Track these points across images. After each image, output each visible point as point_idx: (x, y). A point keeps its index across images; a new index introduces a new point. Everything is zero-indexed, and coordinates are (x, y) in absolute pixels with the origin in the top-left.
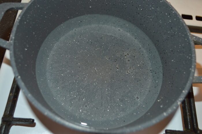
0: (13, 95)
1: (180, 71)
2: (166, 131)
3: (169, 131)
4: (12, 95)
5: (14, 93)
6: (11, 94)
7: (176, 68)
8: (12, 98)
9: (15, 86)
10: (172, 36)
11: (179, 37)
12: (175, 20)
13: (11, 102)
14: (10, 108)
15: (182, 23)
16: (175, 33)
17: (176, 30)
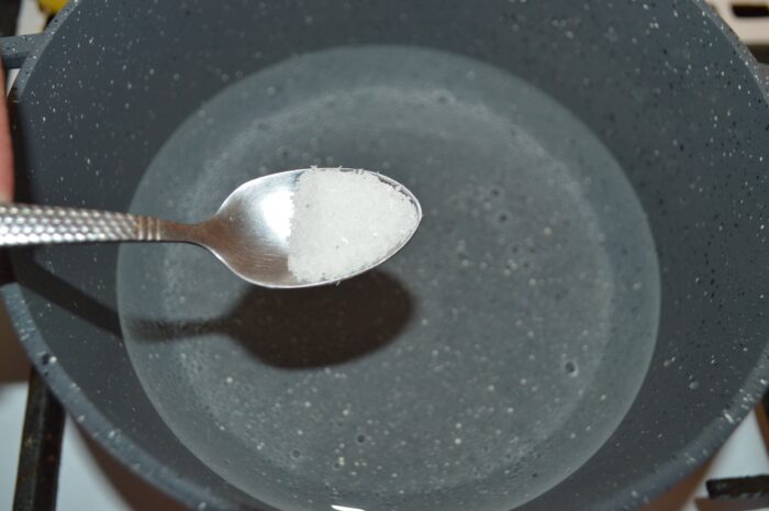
0: (39, 442)
1: (736, 225)
2: (711, 485)
3: (724, 485)
4: (35, 445)
5: (40, 435)
6: (30, 441)
7: (716, 217)
8: (37, 455)
9: (43, 402)
10: (671, 86)
11: (703, 83)
12: (676, 14)
13: (35, 474)
14: (31, 502)
15: (709, 21)
16: (685, 69)
17: (689, 57)
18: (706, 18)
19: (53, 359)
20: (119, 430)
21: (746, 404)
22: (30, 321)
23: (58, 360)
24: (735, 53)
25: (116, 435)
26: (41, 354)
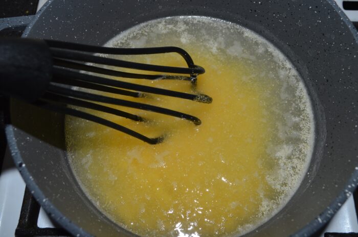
7: (338, 117)
11: (339, 51)
16: (331, 44)
17: (333, 38)
18: (342, 21)
19: (24, 165)
20: (47, 199)
21: (329, 214)
22: (16, 148)
23: (26, 166)
24: (354, 39)
25: (46, 201)
26: (19, 162)
